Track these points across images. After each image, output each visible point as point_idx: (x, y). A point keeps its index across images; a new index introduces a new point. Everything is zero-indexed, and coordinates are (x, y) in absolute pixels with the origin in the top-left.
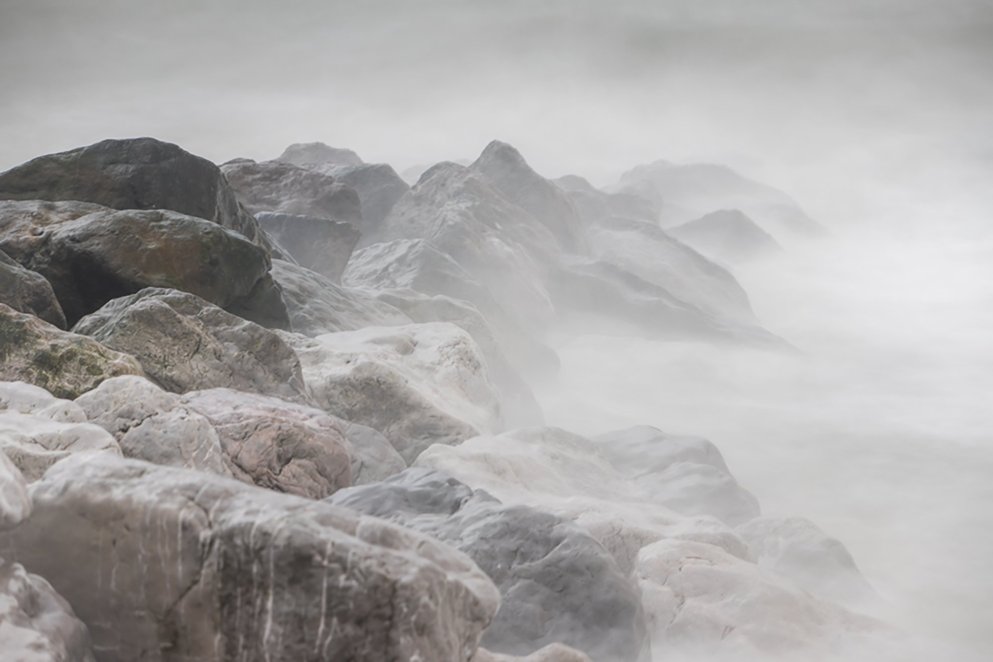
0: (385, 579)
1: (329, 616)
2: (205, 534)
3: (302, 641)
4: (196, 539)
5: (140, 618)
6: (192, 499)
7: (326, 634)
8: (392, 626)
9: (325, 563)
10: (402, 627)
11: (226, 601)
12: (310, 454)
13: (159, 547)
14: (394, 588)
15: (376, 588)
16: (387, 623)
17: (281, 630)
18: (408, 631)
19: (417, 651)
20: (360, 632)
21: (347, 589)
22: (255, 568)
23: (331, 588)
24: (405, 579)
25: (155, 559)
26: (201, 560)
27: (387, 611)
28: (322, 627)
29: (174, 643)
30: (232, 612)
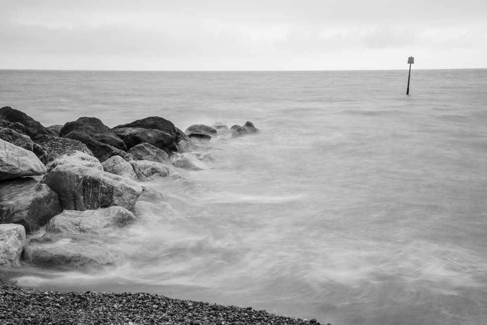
0: (111, 186)
1: (101, 193)
2: (80, 177)
3: (96, 198)
4: (78, 178)
5: (69, 193)
6: (80, 171)
8: (112, 195)
9: (100, 183)
10: (114, 195)
11: (84, 190)
12: (158, 172)
13: (72, 179)
14: (113, 188)
17: (93, 195)
18: (116, 196)
19: (118, 200)
20: (106, 196)
21: (104, 187)
22: (89, 184)
23: (101, 187)
25: (71, 182)
26: (79, 182)
27: (112, 192)
28: (99, 195)
29: (75, 198)
30: (85, 192)
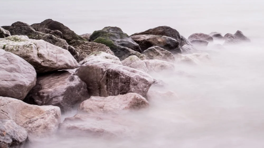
0: (129, 77)
1: (120, 82)
2: (104, 70)
3: (117, 86)
4: (103, 71)
5: (95, 83)
6: (104, 65)
7: (120, 85)
9: (120, 74)
10: (131, 84)
11: (107, 80)
13: (98, 72)
14: (130, 78)
15: (127, 78)
16: (129, 83)
17: (114, 85)
18: (132, 85)
19: (134, 88)
20: (124, 85)
21: (123, 78)
22: (111, 75)
23: (121, 78)
24: (132, 77)
25: (97, 74)
26: (103, 74)
27: (129, 82)
28: (119, 84)
29: (100, 87)
30: (108, 82)
